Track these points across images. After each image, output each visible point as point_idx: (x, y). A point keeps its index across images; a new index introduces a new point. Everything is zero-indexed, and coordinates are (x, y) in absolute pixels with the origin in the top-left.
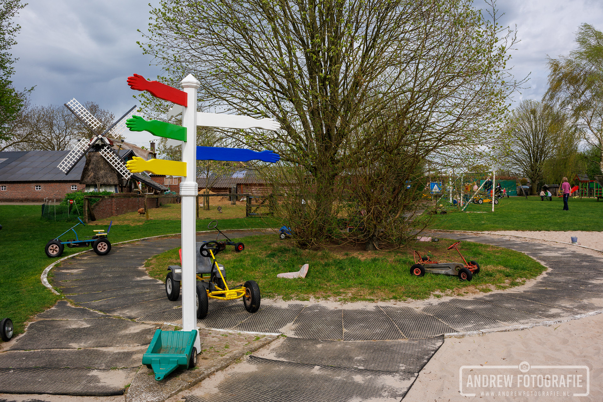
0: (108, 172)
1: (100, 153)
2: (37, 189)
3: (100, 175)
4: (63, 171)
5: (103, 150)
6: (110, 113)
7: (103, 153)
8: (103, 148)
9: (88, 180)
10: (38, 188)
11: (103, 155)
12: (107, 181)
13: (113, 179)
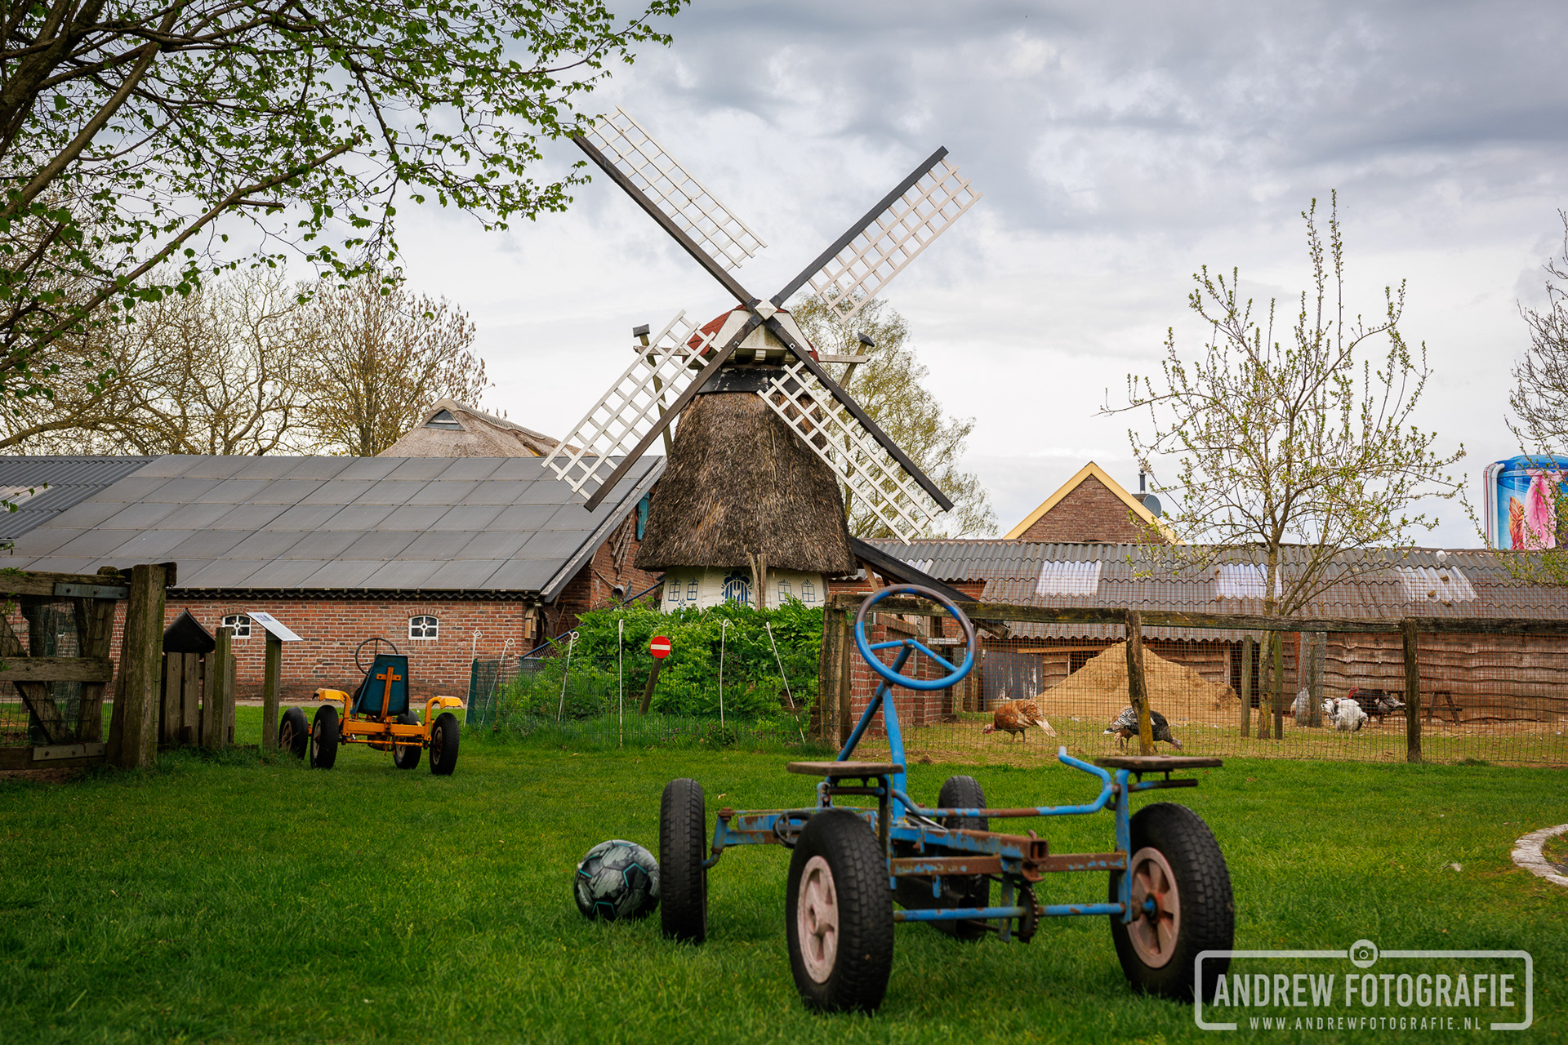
0: (802, 500)
1: (766, 396)
2: (416, 633)
3: (762, 519)
4: (576, 487)
5: (778, 384)
6: (452, 309)
7: (778, 397)
8: (779, 375)
9: (694, 543)
10: (424, 626)
11: (779, 410)
12: (799, 553)
13: (826, 542)
